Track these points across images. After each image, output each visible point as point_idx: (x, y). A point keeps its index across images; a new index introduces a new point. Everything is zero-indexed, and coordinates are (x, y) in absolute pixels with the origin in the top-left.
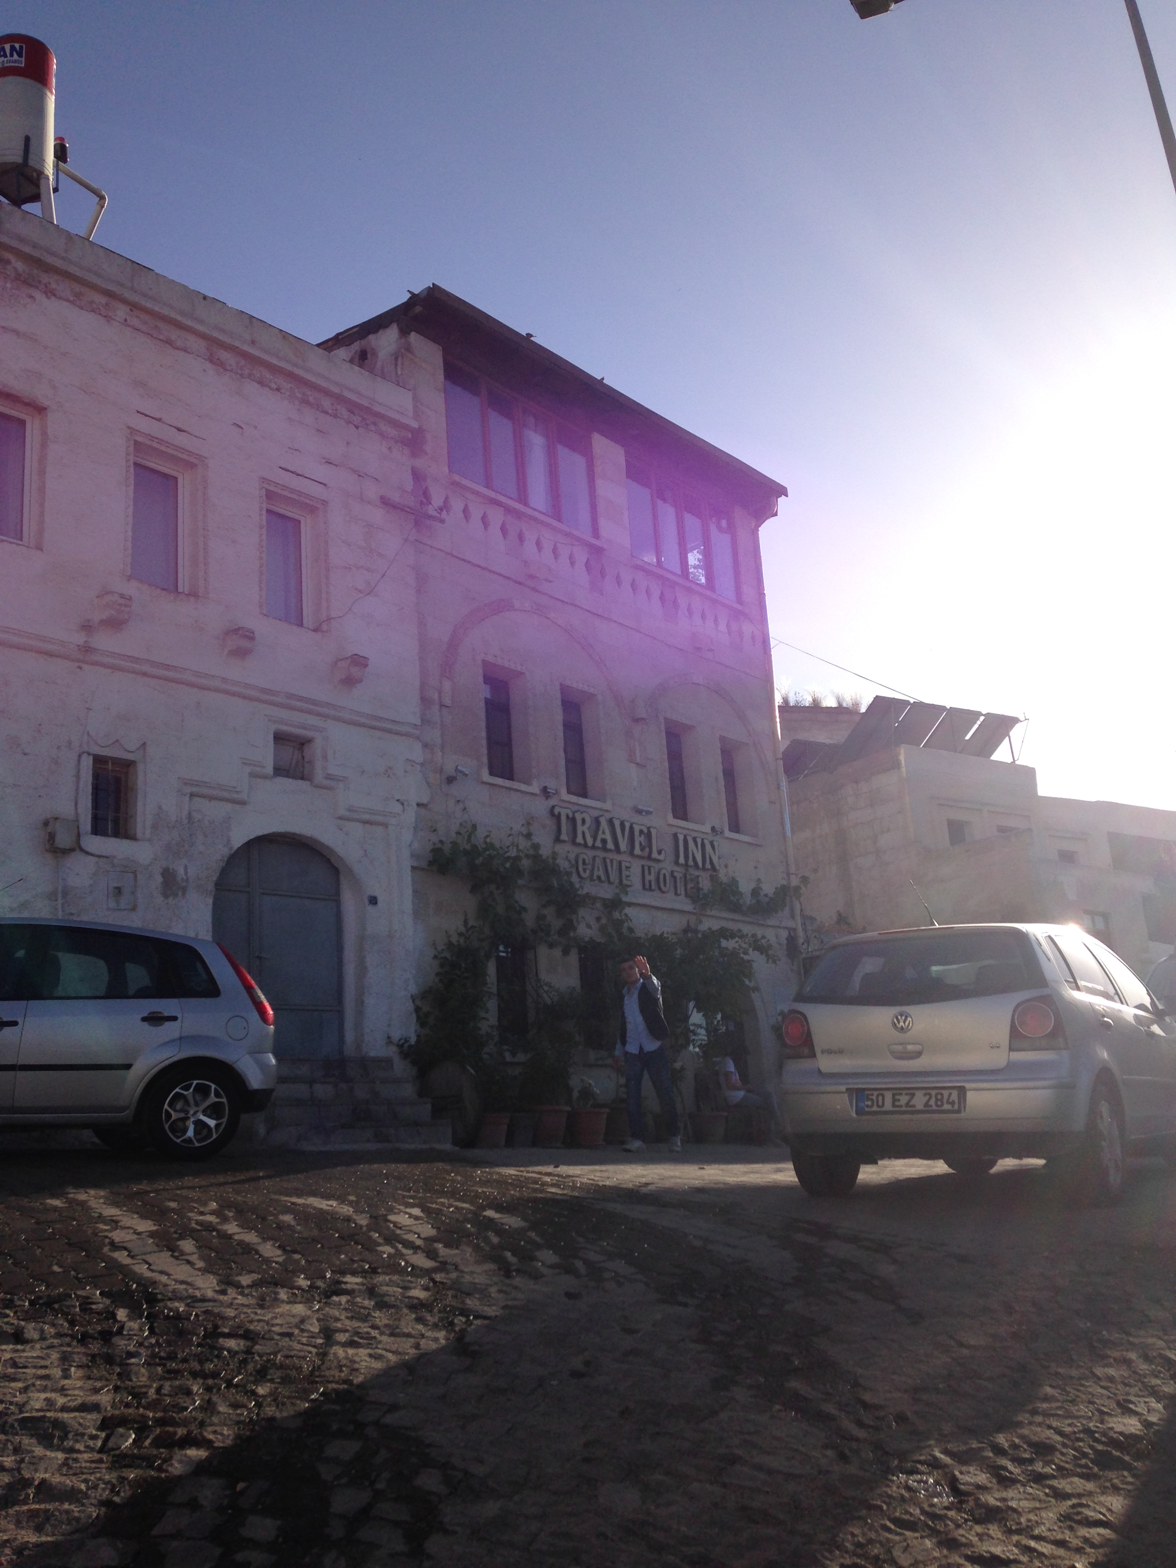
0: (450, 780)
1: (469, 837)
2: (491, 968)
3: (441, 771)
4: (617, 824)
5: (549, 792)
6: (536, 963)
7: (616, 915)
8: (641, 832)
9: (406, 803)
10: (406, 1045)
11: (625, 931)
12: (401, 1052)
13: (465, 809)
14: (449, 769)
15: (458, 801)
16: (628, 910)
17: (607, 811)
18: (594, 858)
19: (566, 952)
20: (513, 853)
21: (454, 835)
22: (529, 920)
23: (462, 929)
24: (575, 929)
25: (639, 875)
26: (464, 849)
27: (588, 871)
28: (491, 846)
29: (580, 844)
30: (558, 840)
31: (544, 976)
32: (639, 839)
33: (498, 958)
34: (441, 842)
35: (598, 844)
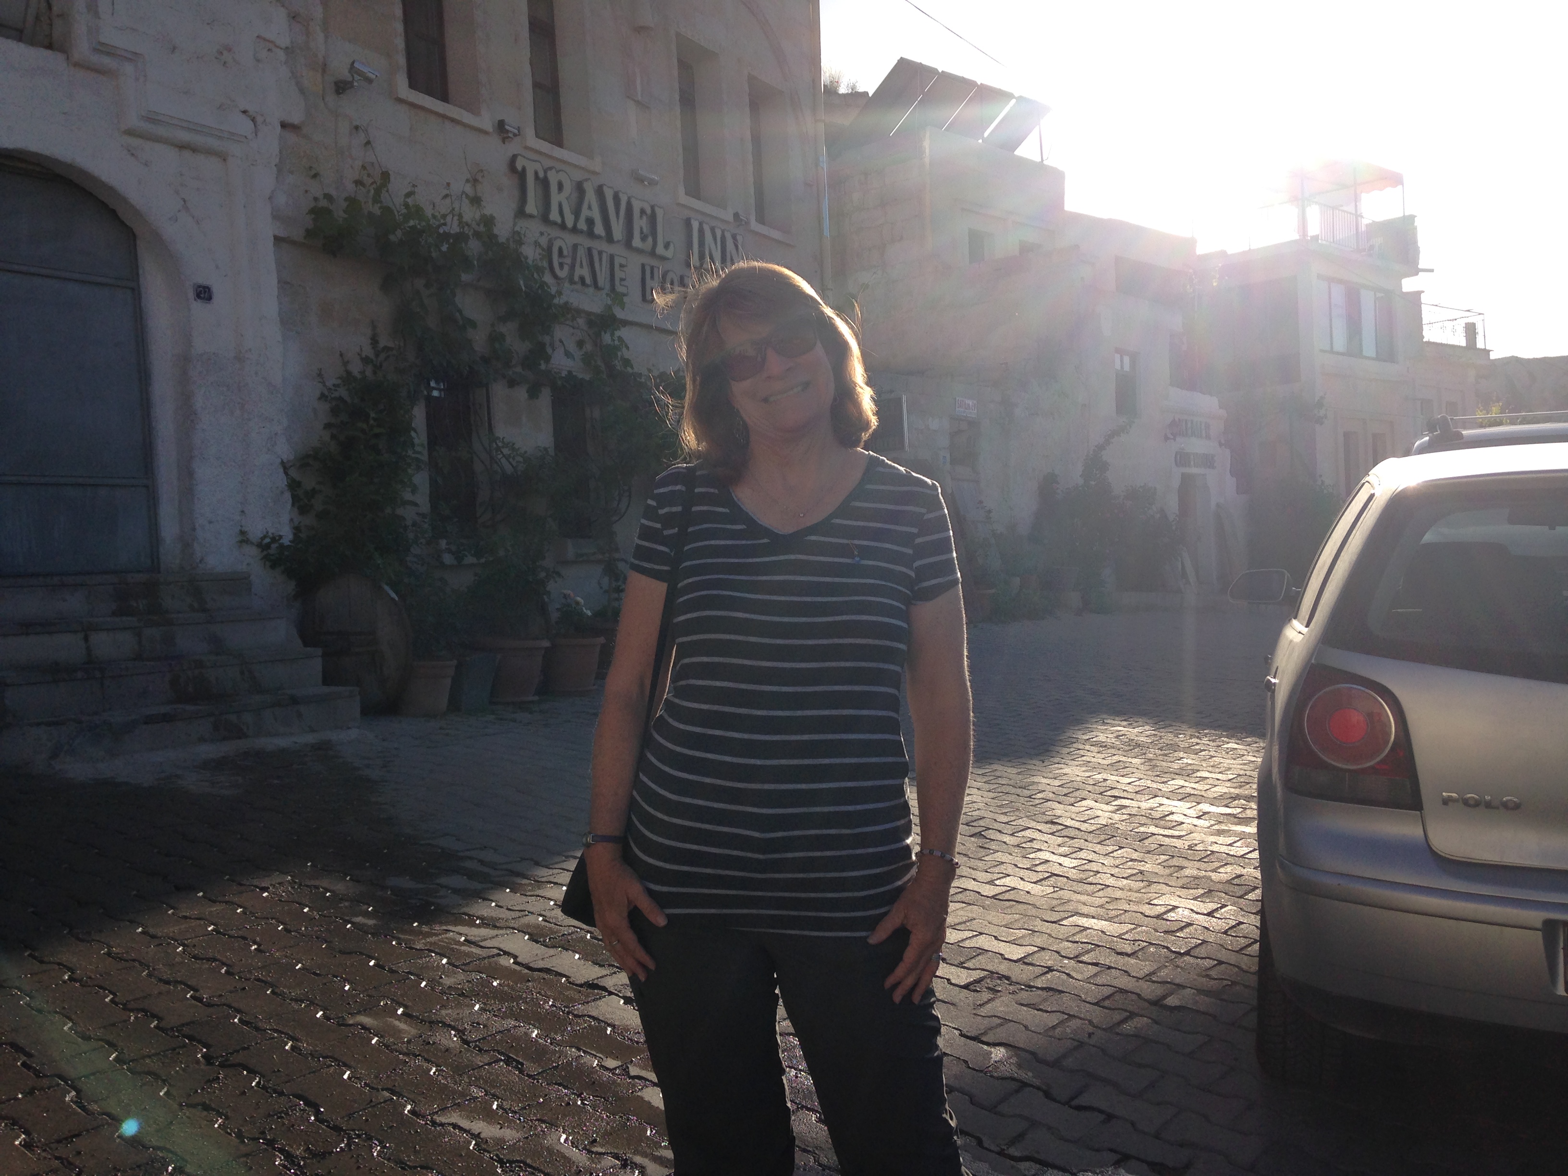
0: (341, 87)
1: (378, 192)
2: (419, 415)
3: (324, 67)
4: (609, 195)
5: (508, 131)
6: (489, 408)
7: (607, 338)
8: (643, 212)
9: (259, 119)
10: (274, 546)
11: (619, 365)
12: (266, 558)
13: (368, 143)
14: (340, 68)
15: (357, 128)
16: (624, 333)
17: (594, 173)
18: (575, 247)
19: (533, 393)
20: (453, 227)
21: (350, 187)
22: (479, 339)
23: (368, 351)
24: (548, 359)
25: (638, 277)
26: (370, 213)
27: (566, 268)
28: (417, 212)
29: (555, 223)
30: (521, 213)
31: (502, 431)
32: (641, 223)
33: (429, 399)
34: (328, 197)
35: (582, 225)
